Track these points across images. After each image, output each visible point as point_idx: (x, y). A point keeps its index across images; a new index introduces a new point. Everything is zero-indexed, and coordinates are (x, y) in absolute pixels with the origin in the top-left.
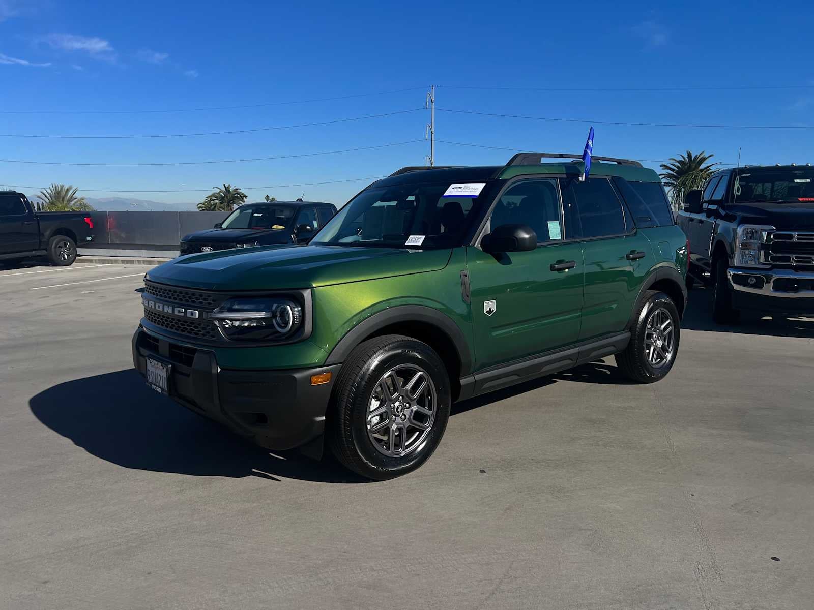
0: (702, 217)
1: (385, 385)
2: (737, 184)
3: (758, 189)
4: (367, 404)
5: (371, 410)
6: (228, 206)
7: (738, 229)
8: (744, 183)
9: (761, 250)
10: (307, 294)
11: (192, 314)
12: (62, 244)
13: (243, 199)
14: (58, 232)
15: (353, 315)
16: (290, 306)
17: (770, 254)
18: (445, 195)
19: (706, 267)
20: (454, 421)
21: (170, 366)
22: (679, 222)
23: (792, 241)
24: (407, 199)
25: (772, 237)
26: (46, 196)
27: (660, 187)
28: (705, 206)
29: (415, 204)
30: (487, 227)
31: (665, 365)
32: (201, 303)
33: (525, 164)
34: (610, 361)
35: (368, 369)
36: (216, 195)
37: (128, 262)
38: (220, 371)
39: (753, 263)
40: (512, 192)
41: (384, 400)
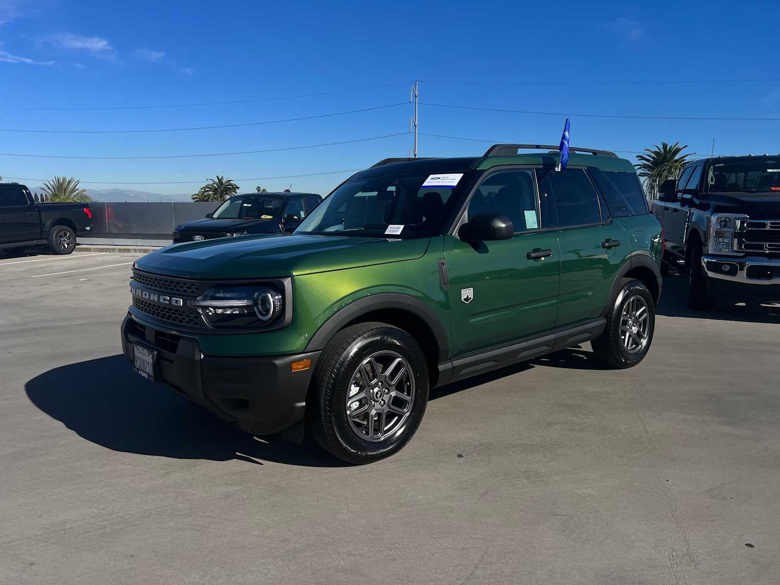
0: (677, 205)
1: (365, 371)
2: (711, 174)
3: (732, 179)
4: (347, 389)
5: (351, 396)
6: (221, 196)
7: (712, 217)
8: (718, 173)
9: (735, 238)
10: (287, 282)
11: (177, 302)
12: (62, 233)
13: (235, 190)
14: (59, 222)
15: (332, 303)
16: (271, 294)
17: (744, 242)
18: (423, 185)
19: (681, 255)
20: (432, 406)
21: (156, 352)
22: (654, 211)
23: (764, 229)
24: (387, 190)
25: (745, 225)
26: (49, 188)
27: (634, 177)
28: (679, 195)
29: (395, 194)
30: (464, 217)
31: (641, 350)
32: (185, 291)
33: (502, 155)
34: (587, 347)
35: (348, 355)
36: (210, 186)
37: (125, 251)
38: (203, 358)
39: (727, 250)
40: (489, 182)
41: (363, 385)
